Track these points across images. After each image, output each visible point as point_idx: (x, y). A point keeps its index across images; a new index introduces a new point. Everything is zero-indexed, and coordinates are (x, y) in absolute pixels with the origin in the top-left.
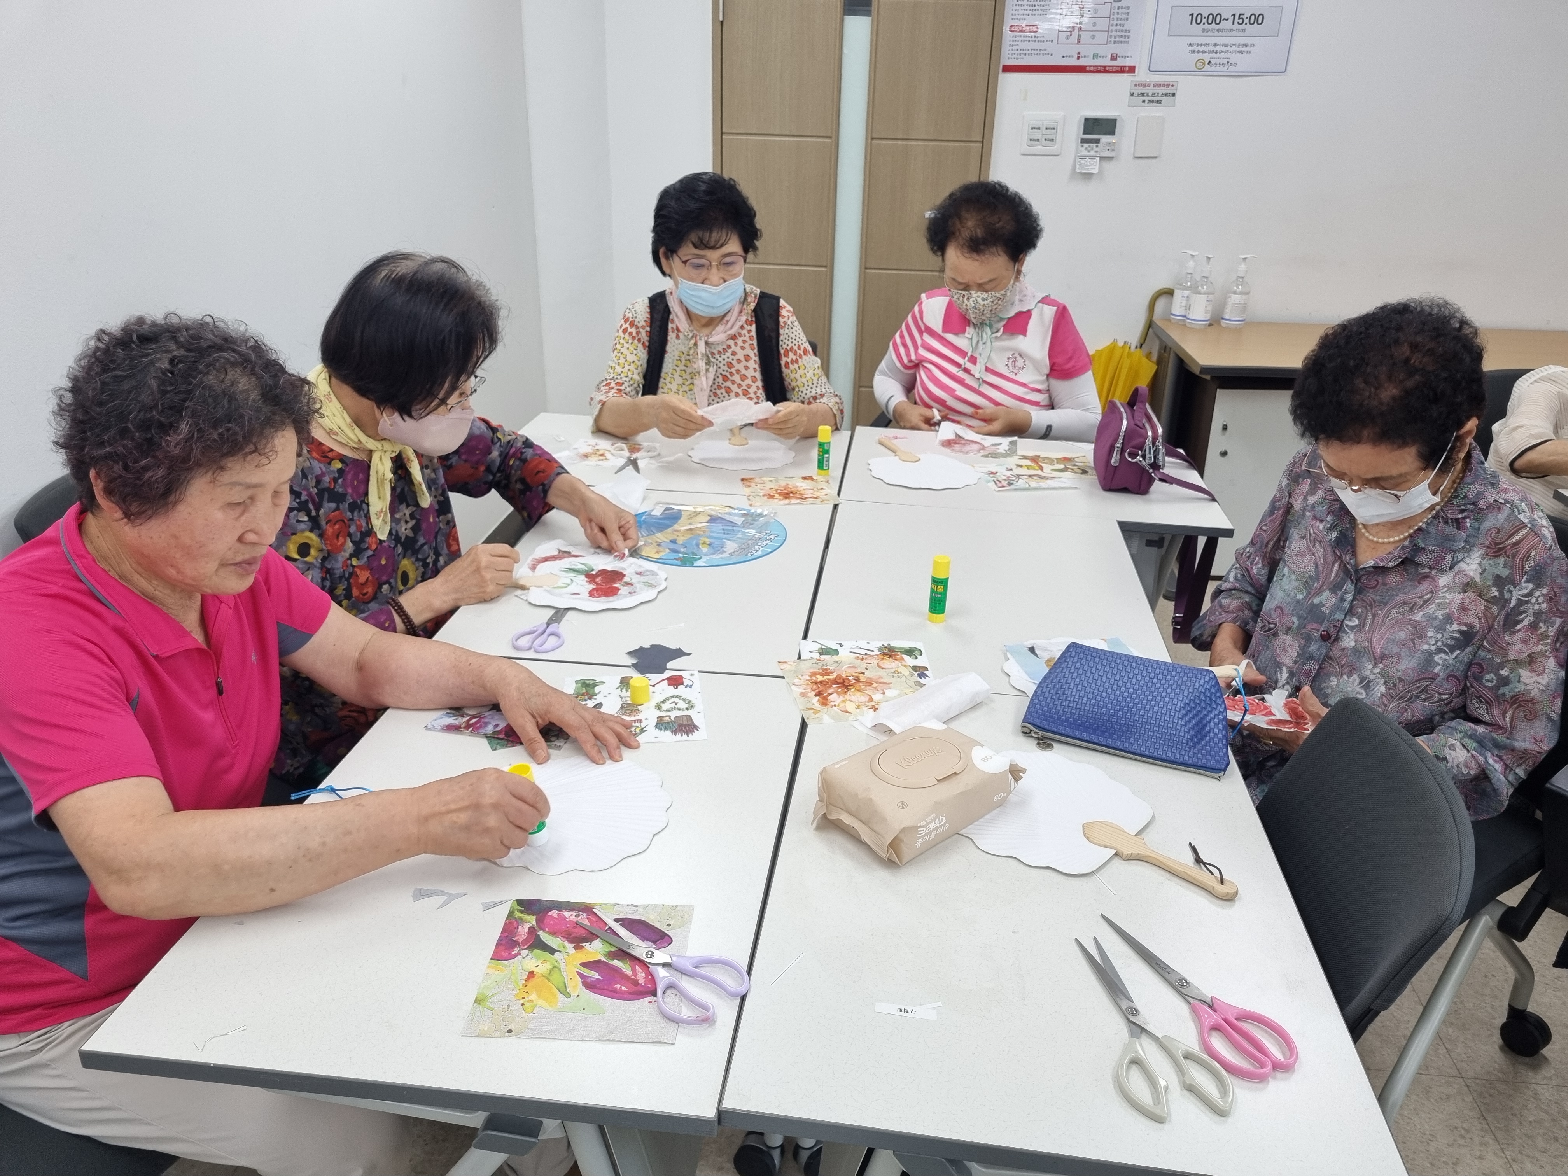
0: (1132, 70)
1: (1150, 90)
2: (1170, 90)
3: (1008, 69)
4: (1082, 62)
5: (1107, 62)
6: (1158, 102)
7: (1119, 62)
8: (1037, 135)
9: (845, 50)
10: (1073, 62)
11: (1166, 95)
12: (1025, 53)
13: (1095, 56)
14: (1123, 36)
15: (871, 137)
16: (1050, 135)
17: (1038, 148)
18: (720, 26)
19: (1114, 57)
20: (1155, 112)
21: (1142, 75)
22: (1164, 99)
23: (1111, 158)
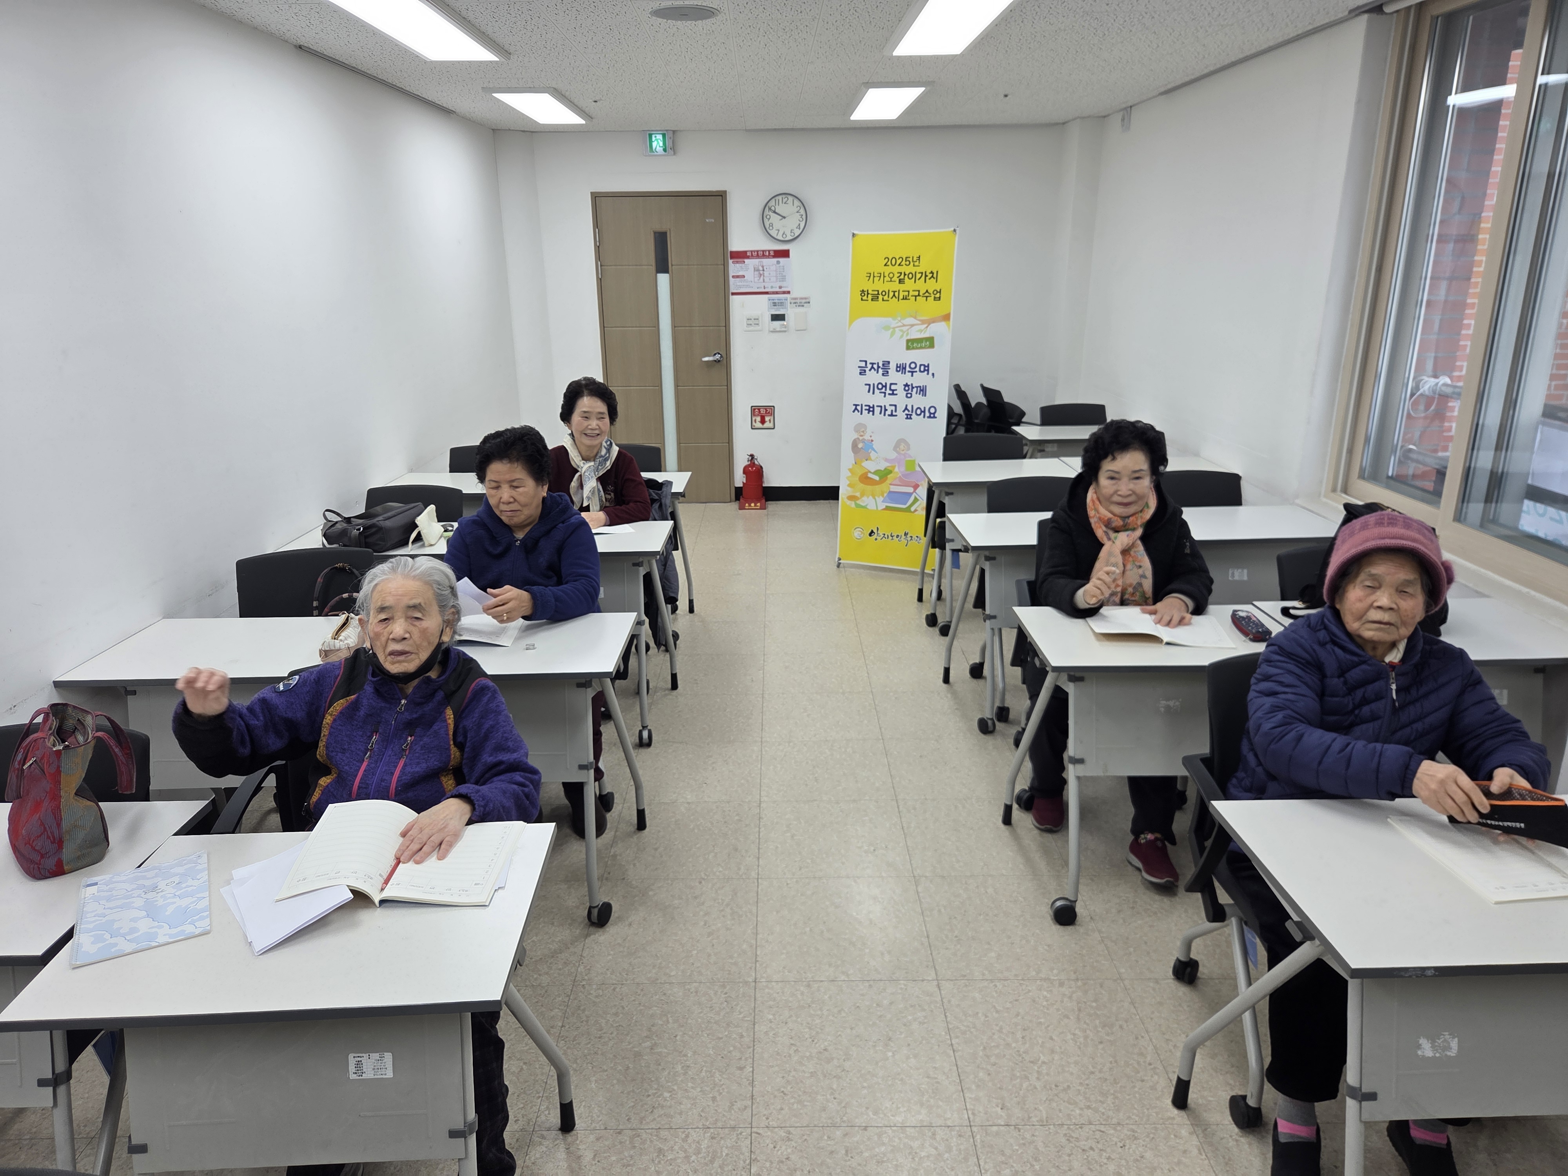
0: (789, 292)
1: (798, 301)
2: (807, 301)
3: (733, 294)
4: (766, 290)
5: (778, 290)
6: (803, 306)
7: (783, 289)
8: (750, 322)
9: (659, 288)
10: (762, 290)
11: (806, 303)
12: (740, 287)
13: (772, 287)
14: (783, 279)
15: (674, 326)
16: (756, 322)
17: (751, 328)
18: (600, 281)
19: (780, 287)
20: (801, 310)
21: (793, 295)
22: (805, 305)
23: (785, 331)
